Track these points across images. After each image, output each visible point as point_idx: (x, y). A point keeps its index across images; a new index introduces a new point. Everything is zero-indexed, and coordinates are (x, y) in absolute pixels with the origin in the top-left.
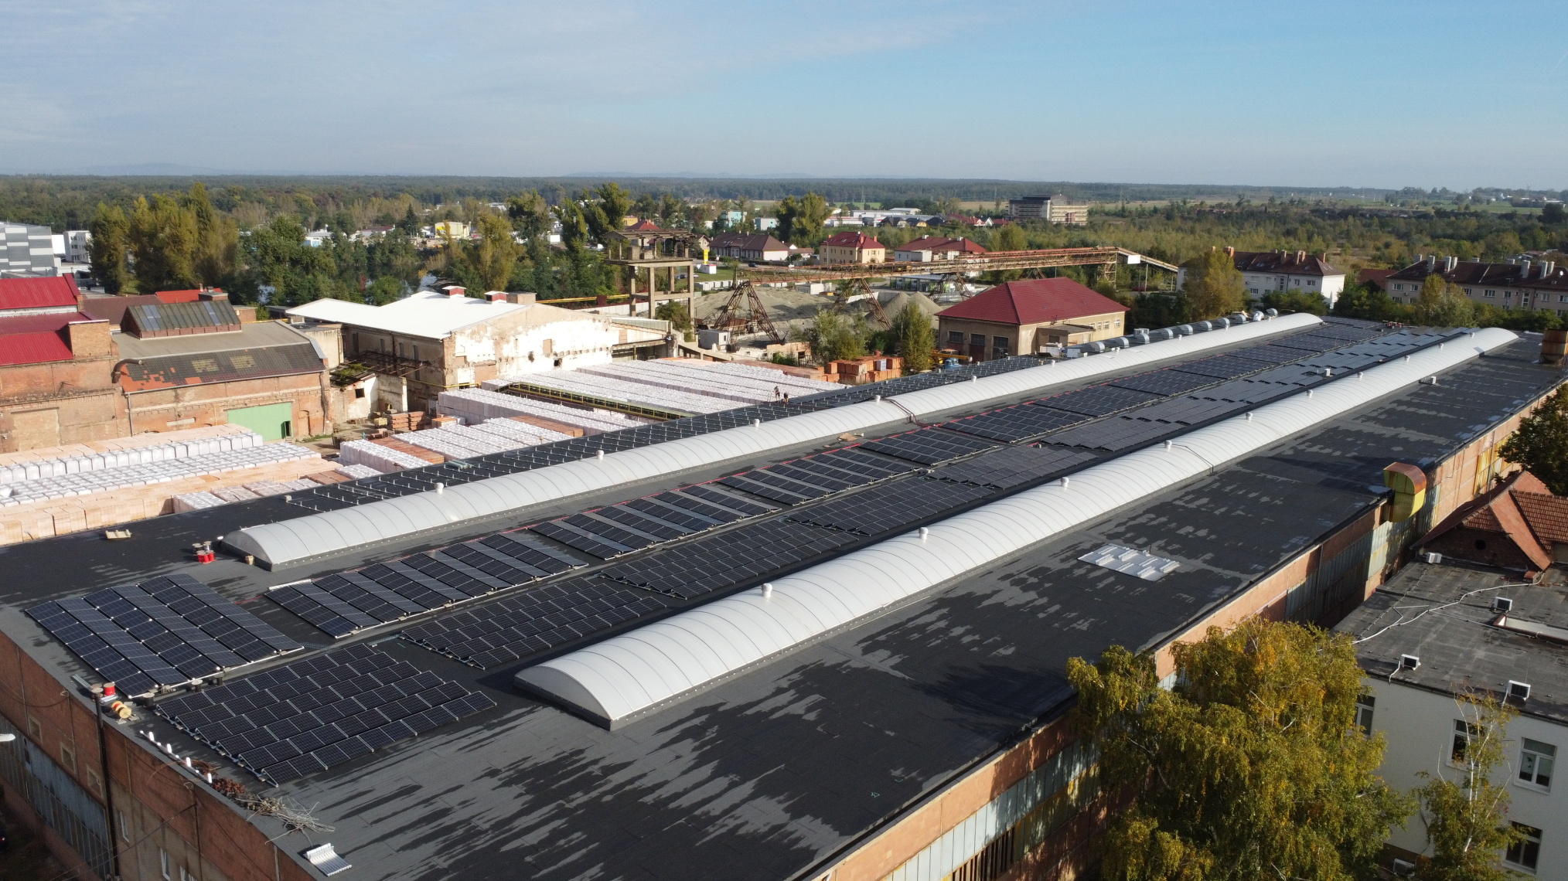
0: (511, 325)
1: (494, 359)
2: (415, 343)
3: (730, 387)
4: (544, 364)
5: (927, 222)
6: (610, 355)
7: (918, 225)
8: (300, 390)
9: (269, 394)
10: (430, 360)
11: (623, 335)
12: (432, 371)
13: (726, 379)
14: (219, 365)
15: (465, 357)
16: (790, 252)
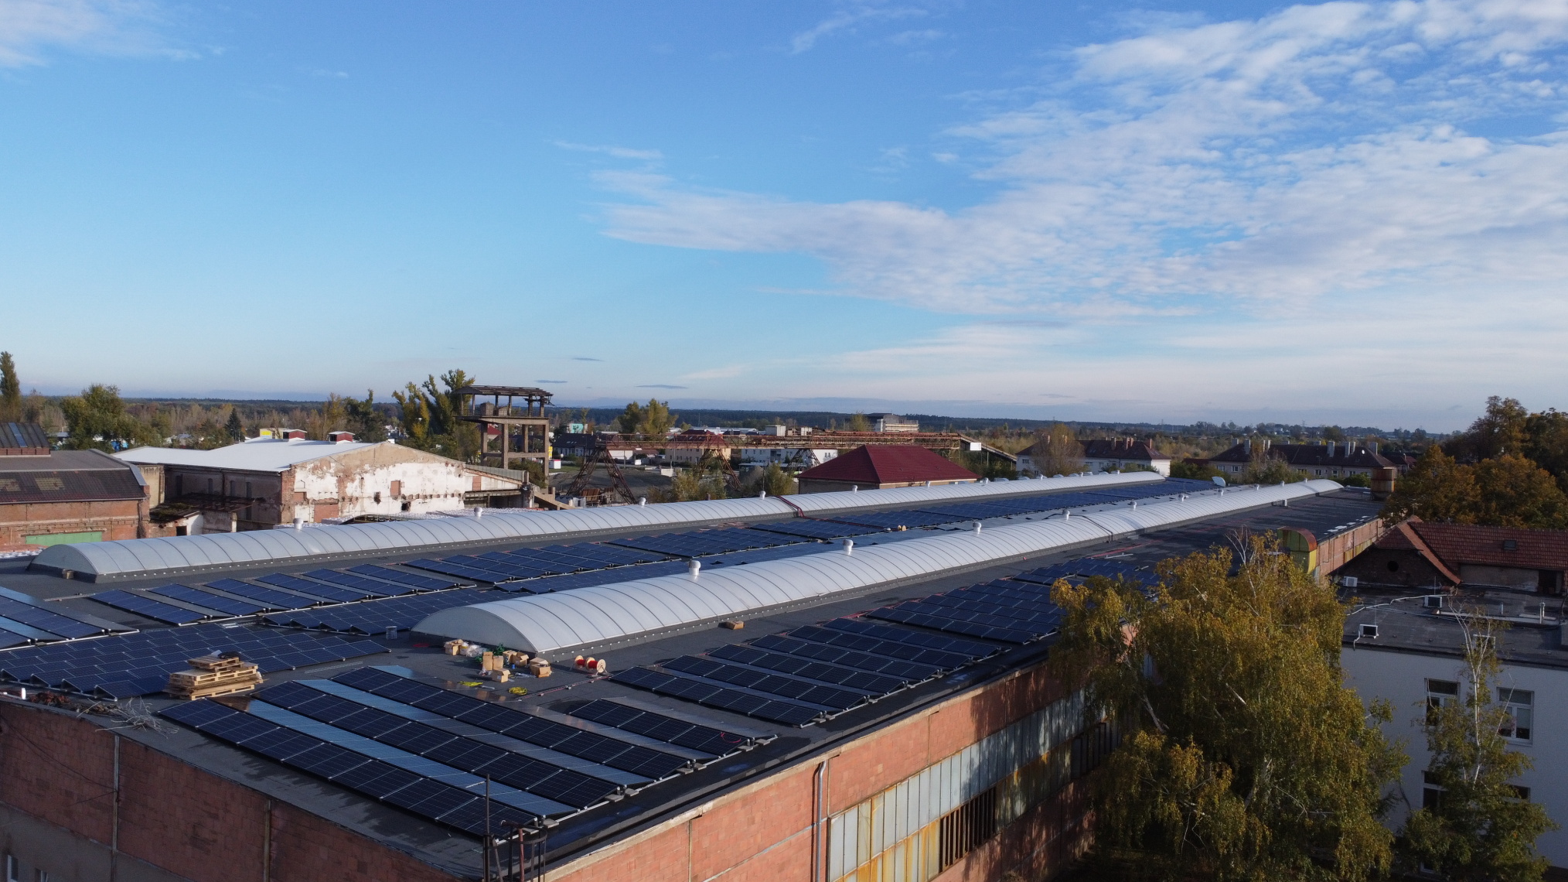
0: (358, 463)
1: (336, 497)
2: (249, 479)
6: (462, 503)
8: (114, 518)
9: (78, 520)
10: (265, 496)
11: (476, 482)
12: (266, 509)
14: (21, 486)
15: (305, 493)
16: (635, 452)
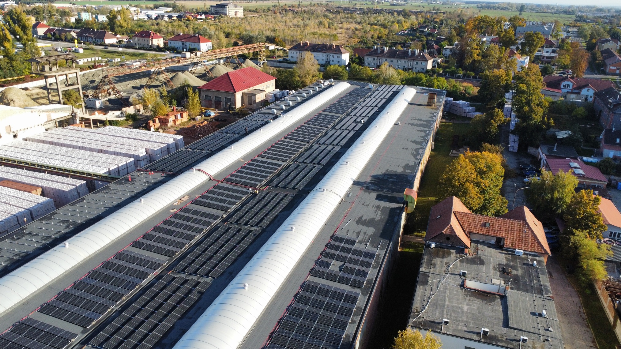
3: (112, 145)
4: (8, 139)
5: (177, 17)
6: (44, 128)
7: (173, 18)
11: (49, 117)
13: (109, 139)
16: (118, 39)
